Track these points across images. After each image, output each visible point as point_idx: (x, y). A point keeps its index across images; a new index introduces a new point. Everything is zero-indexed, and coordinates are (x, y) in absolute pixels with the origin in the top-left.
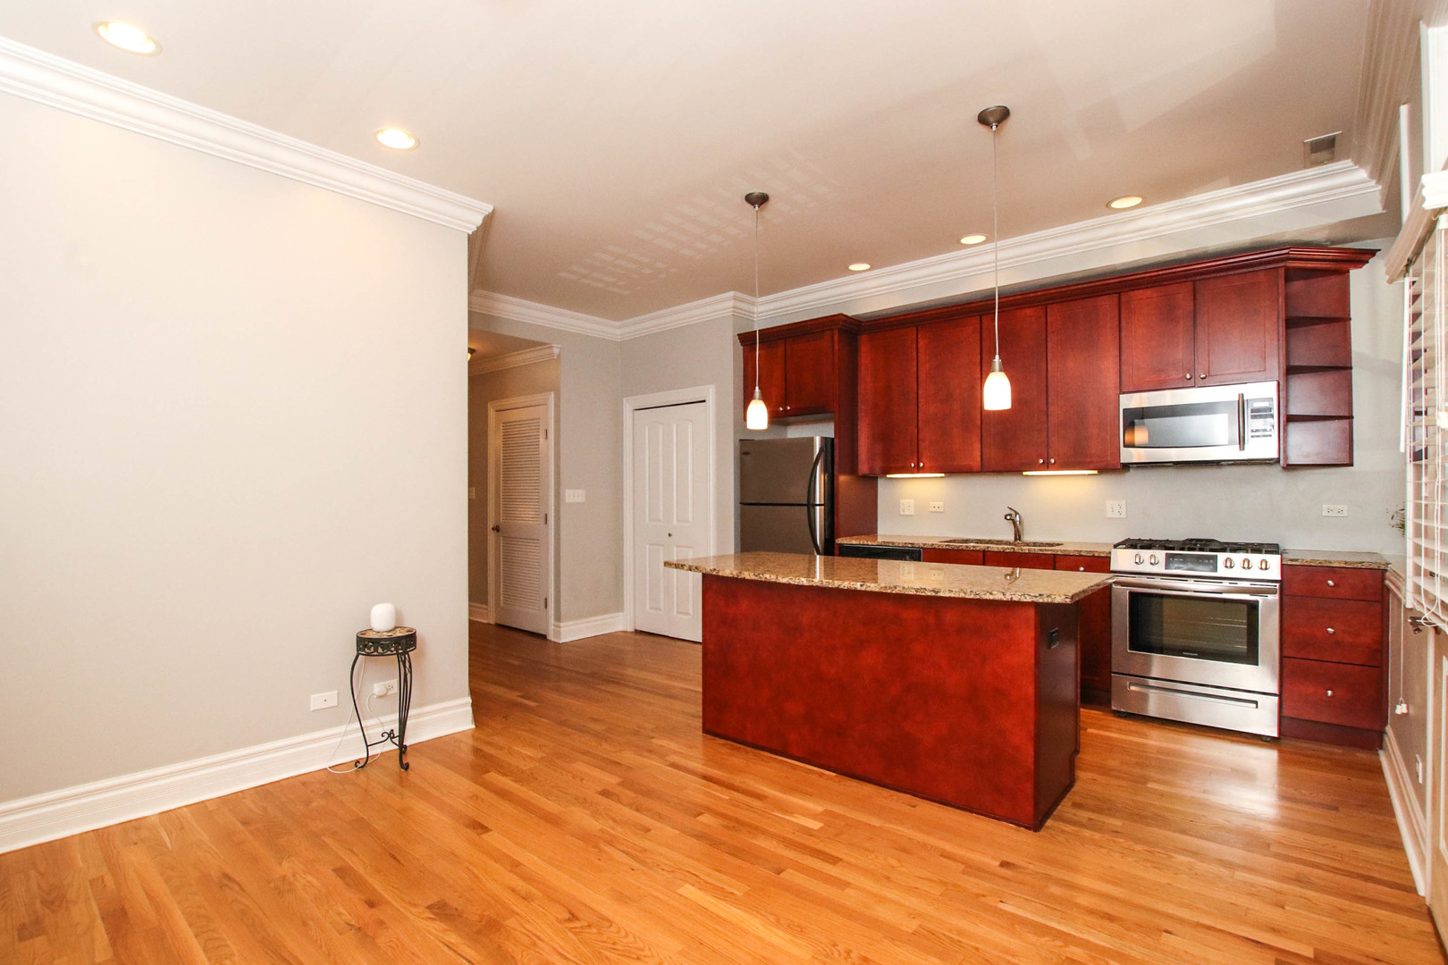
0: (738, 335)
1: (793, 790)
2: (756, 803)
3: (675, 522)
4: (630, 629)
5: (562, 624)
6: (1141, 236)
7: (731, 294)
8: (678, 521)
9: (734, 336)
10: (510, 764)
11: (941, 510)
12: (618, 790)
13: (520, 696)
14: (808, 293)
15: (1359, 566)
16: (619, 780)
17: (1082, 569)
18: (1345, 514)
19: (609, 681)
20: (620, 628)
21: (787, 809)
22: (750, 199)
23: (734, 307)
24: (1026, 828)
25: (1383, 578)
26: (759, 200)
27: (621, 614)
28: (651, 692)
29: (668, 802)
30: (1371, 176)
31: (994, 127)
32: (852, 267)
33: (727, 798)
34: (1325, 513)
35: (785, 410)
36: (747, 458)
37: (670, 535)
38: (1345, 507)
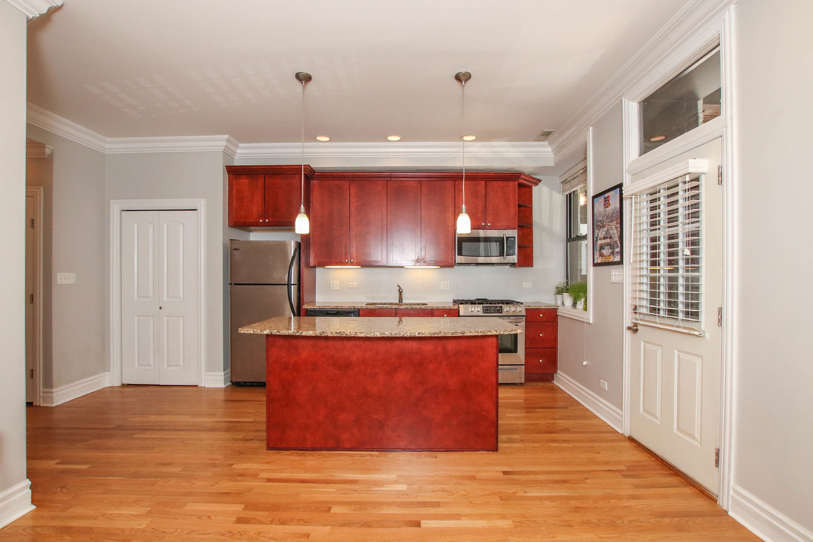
0: (226, 166)
1: (367, 470)
2: (354, 487)
3: (165, 298)
4: (117, 384)
5: (54, 390)
6: (469, 155)
7: (226, 136)
8: (168, 296)
9: (223, 166)
10: (123, 531)
11: (356, 287)
12: (249, 514)
13: (57, 464)
14: (289, 147)
15: (550, 308)
16: (242, 506)
17: (445, 316)
18: (530, 287)
19: (142, 430)
20: (108, 384)
21: (376, 483)
22: (298, 76)
23: (225, 147)
24: (492, 451)
25: (556, 312)
26: (304, 78)
27: (107, 373)
28: (187, 430)
29: (299, 509)
30: (553, 151)
31: (463, 83)
32: (319, 138)
33: (334, 490)
34: (524, 286)
35: (264, 221)
36: (236, 253)
37: (160, 308)
38: (530, 284)
